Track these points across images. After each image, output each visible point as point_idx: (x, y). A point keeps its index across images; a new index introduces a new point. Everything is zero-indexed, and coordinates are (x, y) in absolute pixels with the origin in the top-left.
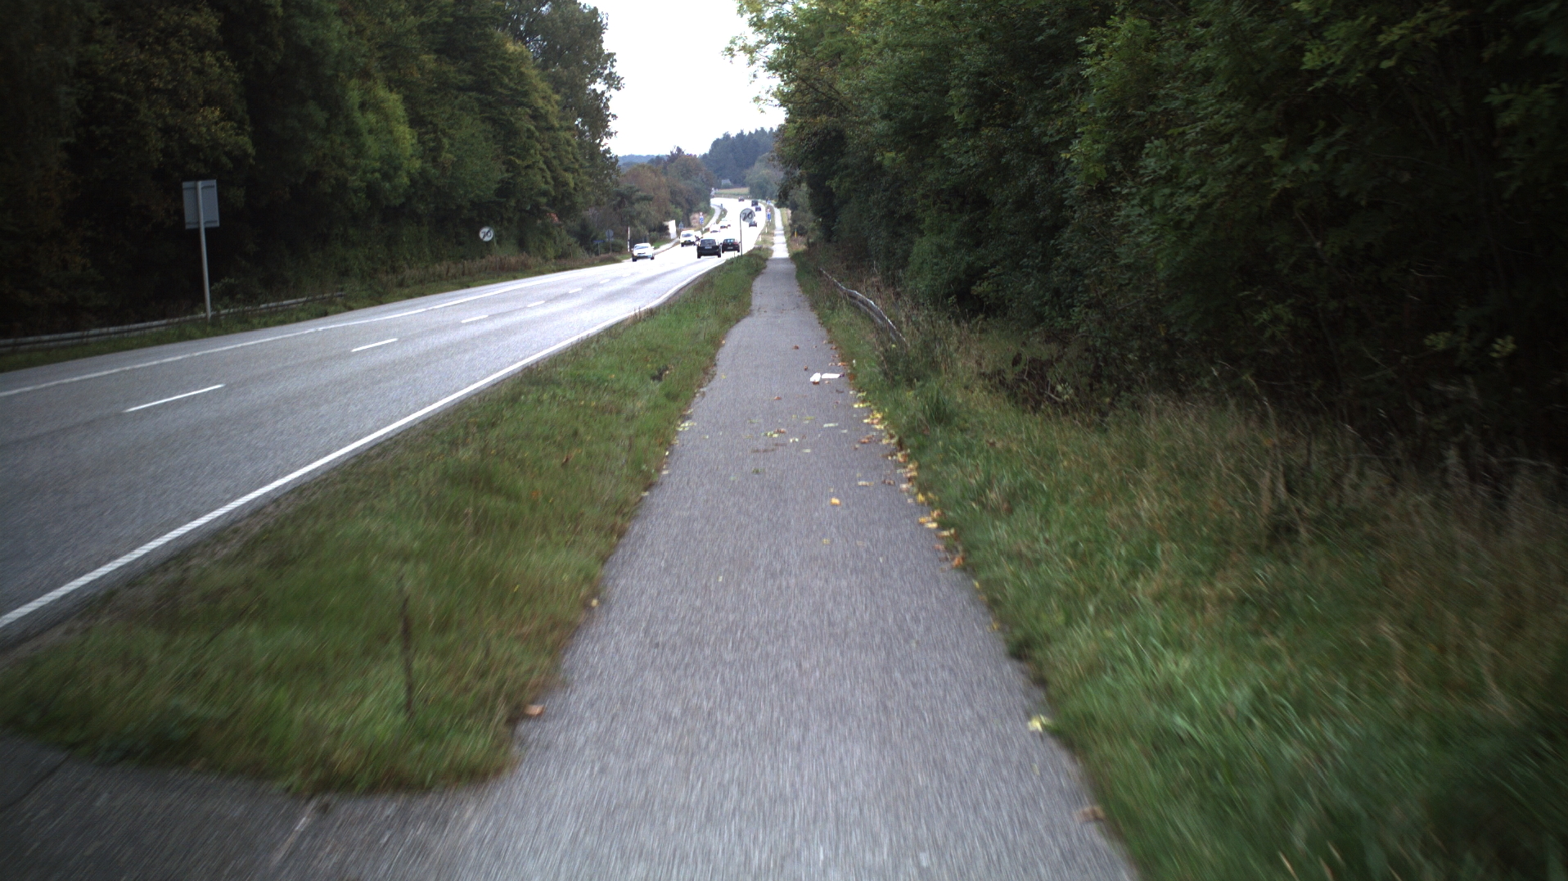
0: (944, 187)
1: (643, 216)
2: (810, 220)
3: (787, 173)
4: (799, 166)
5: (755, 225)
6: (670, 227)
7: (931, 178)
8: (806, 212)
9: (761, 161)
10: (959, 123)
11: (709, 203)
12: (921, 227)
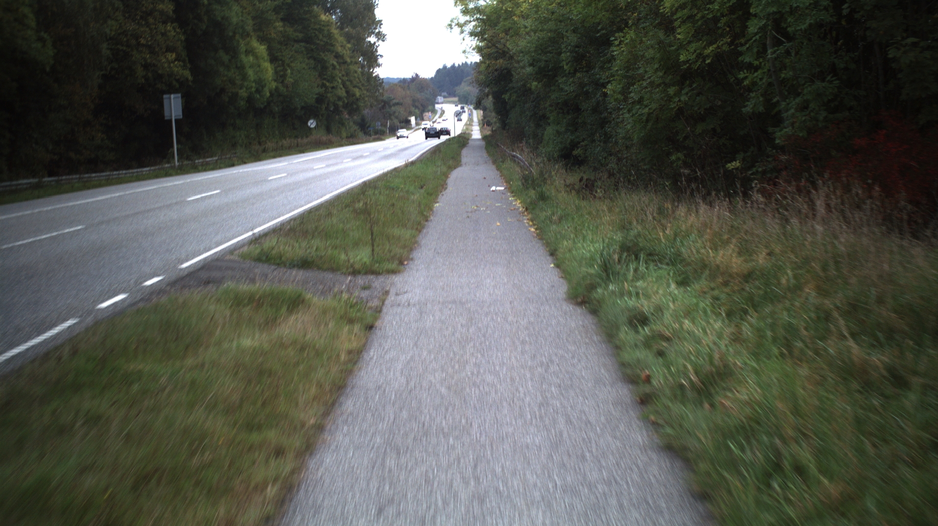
0: (560, 101)
1: (397, 114)
2: (493, 117)
3: (480, 90)
4: (488, 86)
5: (461, 120)
6: (412, 121)
7: (553, 97)
8: (491, 112)
9: (465, 82)
10: (566, 70)
11: (434, 107)
12: (549, 121)
